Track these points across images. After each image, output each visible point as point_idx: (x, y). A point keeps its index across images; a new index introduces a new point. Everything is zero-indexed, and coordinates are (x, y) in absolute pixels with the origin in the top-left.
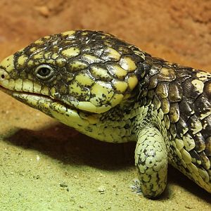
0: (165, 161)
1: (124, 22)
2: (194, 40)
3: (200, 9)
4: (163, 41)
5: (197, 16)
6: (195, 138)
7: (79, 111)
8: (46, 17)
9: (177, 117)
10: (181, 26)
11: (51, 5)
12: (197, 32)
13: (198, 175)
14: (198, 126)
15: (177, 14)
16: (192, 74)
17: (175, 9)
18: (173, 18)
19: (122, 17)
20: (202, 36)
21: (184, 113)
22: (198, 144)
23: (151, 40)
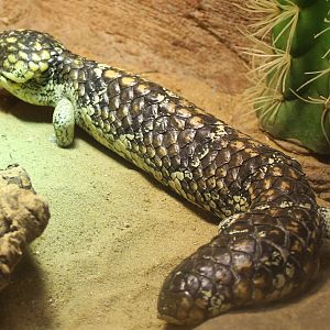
0: (72, 122)
1: (59, 31)
2: (106, 45)
3: (110, 25)
4: (84, 46)
5: (108, 30)
6: (95, 107)
7: (7, 79)
8: (7, 24)
9: (83, 92)
10: (97, 36)
11: (10, 18)
12: (107, 41)
13: (96, 133)
14: (97, 99)
15: (94, 27)
16: (95, 65)
17: (93, 24)
18: (91, 30)
19: (58, 28)
20: (110, 43)
21: (88, 90)
22: (96, 111)
23: (76, 44)
